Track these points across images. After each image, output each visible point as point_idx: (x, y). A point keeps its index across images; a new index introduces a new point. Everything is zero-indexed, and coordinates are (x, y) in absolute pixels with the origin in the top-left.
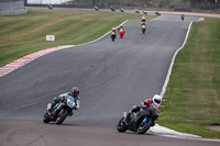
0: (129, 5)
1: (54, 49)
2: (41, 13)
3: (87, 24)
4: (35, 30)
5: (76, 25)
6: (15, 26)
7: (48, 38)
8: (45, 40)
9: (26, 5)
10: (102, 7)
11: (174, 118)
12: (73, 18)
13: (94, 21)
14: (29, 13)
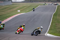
0: (40, 1)
1: (20, 14)
2: (16, 4)
3: (29, 7)
4: (15, 9)
5: (26, 7)
6: (9, 8)
7: (18, 11)
8: (17, 12)
9: (12, 2)
10: (33, 2)
11: (53, 32)
12: (25, 5)
13: (30, 6)
14: (13, 4)
